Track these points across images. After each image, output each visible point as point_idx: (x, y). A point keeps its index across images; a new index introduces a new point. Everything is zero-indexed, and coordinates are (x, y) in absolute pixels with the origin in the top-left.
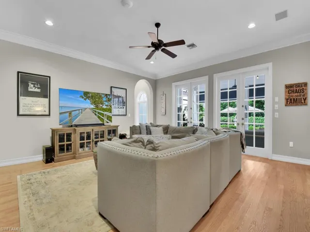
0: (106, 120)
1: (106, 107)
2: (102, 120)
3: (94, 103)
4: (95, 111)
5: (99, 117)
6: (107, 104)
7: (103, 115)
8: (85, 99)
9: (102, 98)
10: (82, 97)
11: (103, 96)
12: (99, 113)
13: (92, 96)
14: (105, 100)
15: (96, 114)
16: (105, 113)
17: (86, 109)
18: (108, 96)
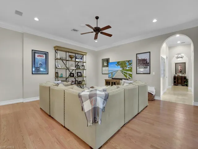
0: (128, 76)
1: (128, 69)
2: (126, 77)
3: (122, 67)
4: (123, 72)
5: (124, 75)
6: (129, 67)
7: (126, 73)
8: (118, 66)
9: (126, 64)
10: (117, 65)
11: (126, 62)
12: (124, 72)
13: (121, 64)
14: (128, 64)
15: (123, 73)
16: (127, 72)
17: (118, 71)
18: (130, 62)
